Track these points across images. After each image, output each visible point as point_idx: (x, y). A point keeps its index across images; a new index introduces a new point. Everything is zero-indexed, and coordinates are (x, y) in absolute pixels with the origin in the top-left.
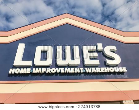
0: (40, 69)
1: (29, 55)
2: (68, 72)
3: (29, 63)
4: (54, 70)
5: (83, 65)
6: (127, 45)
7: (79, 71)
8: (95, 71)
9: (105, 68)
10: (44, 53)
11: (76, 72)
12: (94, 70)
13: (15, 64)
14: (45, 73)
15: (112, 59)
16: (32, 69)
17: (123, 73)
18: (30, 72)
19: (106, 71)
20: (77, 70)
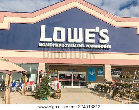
0: (58, 44)
1: (49, 34)
2: (75, 47)
3: (50, 40)
5: (84, 42)
6: (117, 28)
7: (81, 47)
9: (98, 45)
10: (59, 32)
13: (41, 40)
14: (61, 46)
15: (104, 39)
16: (53, 44)
17: (108, 49)
18: (51, 46)
19: (98, 47)
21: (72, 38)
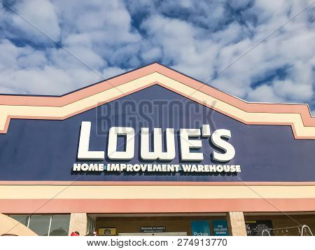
0: (118, 165)
2: (157, 170)
3: (100, 155)
4: (137, 167)
5: (179, 159)
7: (173, 170)
8: (196, 171)
9: (211, 166)
11: (169, 170)
12: (194, 168)
13: (80, 156)
14: (125, 170)
15: (223, 151)
16: (105, 165)
17: (235, 173)
18: (102, 170)
19: (211, 171)
20: (170, 168)
21: (152, 149)
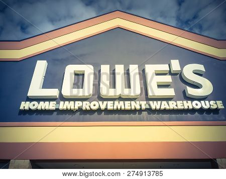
0: (72, 103)
2: (119, 108)
4: (95, 105)
5: (146, 96)
8: (168, 107)
9: (185, 102)
10: (79, 76)
11: (133, 108)
12: (165, 105)
16: (58, 103)
18: (54, 108)
19: (186, 107)
20: (135, 105)
